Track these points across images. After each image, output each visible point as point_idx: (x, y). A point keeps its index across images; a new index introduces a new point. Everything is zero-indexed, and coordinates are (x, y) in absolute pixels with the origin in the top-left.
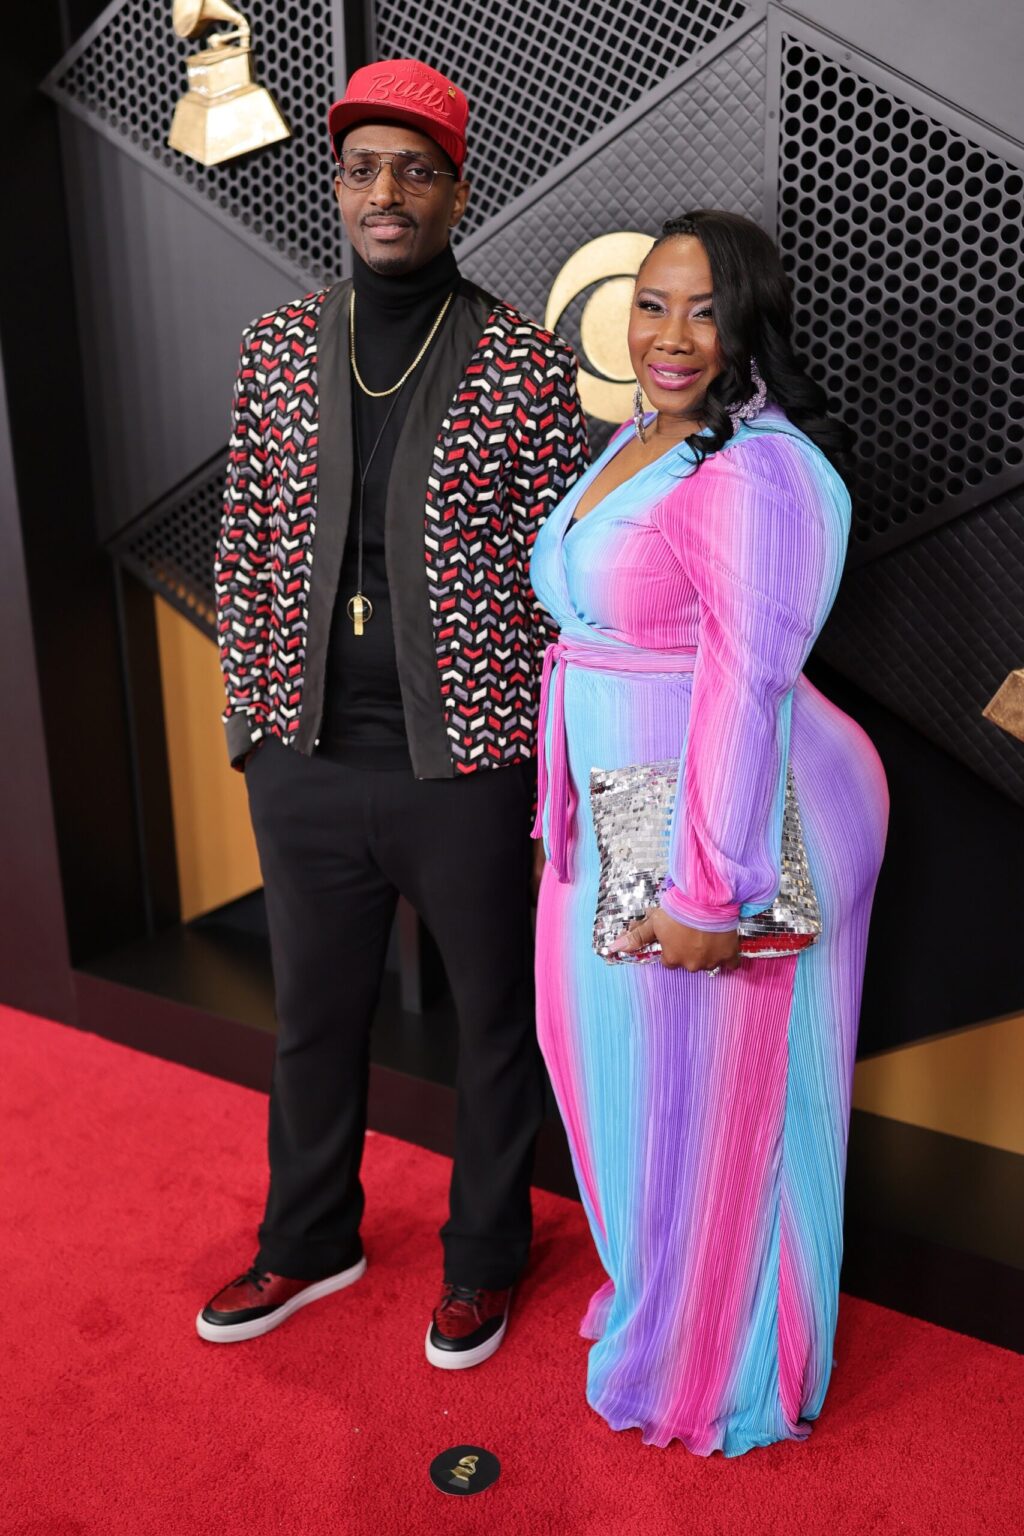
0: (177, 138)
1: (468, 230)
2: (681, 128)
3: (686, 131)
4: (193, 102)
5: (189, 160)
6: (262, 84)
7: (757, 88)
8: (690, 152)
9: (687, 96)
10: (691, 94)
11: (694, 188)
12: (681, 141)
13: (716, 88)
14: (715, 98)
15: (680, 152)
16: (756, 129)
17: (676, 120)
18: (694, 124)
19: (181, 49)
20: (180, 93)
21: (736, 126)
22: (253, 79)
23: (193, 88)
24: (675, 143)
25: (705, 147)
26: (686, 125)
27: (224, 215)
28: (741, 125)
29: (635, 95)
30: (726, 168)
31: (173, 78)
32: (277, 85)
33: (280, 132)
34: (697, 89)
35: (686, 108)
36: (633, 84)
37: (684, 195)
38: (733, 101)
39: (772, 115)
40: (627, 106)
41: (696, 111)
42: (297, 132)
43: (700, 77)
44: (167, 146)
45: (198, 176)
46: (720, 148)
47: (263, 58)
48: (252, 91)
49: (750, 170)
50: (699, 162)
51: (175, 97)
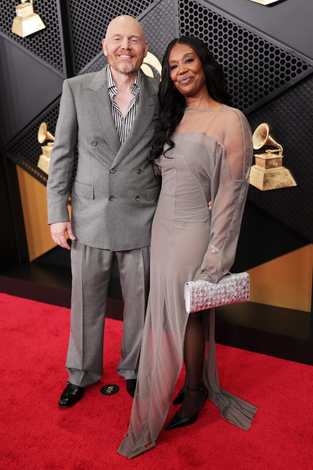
0: (14, 30)
1: (97, 52)
2: (153, 21)
3: (155, 21)
4: (18, 19)
5: (18, 36)
6: (37, 13)
7: (173, 8)
8: (156, 27)
9: (154, 11)
10: (155, 11)
11: (158, 37)
12: (153, 24)
13: (162, 9)
14: (162, 11)
15: (153, 27)
16: (173, 20)
17: (152, 18)
18: (157, 19)
19: (14, 4)
20: (14, 17)
21: (168, 19)
22: (35, 12)
23: (18, 15)
24: (152, 25)
25: (160, 25)
26: (154, 20)
27: (28, 52)
28: (169, 19)
29: (141, 12)
30: (166, 31)
31: (12, 12)
32: (41, 13)
33: (43, 27)
34: (157, 9)
35: (154, 15)
36: (140, 9)
37: (155, 39)
38: (167, 12)
39: (176, 15)
40: (138, 15)
41: (157, 16)
42: (47, 26)
43: (158, 6)
44: (11, 32)
45: (21, 41)
46: (164, 26)
47: (37, 5)
48: (35, 15)
49: (172, 32)
50: (159, 30)
51: (13, 18)
